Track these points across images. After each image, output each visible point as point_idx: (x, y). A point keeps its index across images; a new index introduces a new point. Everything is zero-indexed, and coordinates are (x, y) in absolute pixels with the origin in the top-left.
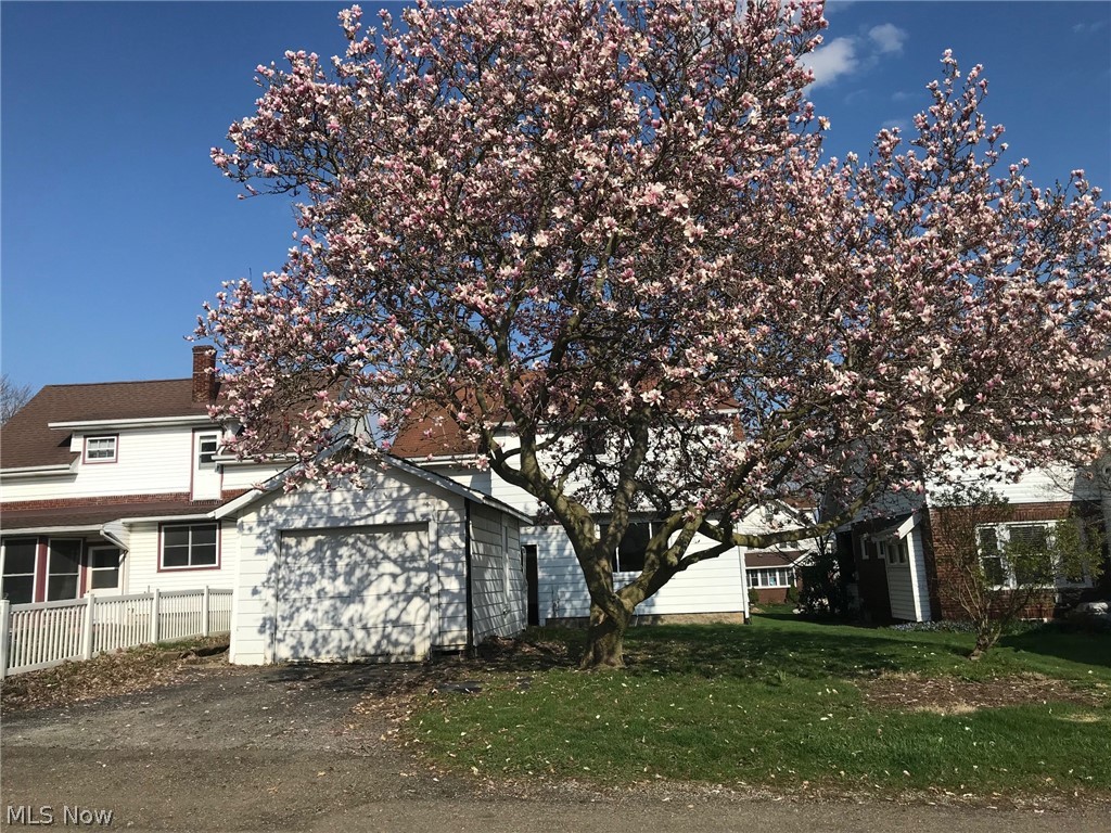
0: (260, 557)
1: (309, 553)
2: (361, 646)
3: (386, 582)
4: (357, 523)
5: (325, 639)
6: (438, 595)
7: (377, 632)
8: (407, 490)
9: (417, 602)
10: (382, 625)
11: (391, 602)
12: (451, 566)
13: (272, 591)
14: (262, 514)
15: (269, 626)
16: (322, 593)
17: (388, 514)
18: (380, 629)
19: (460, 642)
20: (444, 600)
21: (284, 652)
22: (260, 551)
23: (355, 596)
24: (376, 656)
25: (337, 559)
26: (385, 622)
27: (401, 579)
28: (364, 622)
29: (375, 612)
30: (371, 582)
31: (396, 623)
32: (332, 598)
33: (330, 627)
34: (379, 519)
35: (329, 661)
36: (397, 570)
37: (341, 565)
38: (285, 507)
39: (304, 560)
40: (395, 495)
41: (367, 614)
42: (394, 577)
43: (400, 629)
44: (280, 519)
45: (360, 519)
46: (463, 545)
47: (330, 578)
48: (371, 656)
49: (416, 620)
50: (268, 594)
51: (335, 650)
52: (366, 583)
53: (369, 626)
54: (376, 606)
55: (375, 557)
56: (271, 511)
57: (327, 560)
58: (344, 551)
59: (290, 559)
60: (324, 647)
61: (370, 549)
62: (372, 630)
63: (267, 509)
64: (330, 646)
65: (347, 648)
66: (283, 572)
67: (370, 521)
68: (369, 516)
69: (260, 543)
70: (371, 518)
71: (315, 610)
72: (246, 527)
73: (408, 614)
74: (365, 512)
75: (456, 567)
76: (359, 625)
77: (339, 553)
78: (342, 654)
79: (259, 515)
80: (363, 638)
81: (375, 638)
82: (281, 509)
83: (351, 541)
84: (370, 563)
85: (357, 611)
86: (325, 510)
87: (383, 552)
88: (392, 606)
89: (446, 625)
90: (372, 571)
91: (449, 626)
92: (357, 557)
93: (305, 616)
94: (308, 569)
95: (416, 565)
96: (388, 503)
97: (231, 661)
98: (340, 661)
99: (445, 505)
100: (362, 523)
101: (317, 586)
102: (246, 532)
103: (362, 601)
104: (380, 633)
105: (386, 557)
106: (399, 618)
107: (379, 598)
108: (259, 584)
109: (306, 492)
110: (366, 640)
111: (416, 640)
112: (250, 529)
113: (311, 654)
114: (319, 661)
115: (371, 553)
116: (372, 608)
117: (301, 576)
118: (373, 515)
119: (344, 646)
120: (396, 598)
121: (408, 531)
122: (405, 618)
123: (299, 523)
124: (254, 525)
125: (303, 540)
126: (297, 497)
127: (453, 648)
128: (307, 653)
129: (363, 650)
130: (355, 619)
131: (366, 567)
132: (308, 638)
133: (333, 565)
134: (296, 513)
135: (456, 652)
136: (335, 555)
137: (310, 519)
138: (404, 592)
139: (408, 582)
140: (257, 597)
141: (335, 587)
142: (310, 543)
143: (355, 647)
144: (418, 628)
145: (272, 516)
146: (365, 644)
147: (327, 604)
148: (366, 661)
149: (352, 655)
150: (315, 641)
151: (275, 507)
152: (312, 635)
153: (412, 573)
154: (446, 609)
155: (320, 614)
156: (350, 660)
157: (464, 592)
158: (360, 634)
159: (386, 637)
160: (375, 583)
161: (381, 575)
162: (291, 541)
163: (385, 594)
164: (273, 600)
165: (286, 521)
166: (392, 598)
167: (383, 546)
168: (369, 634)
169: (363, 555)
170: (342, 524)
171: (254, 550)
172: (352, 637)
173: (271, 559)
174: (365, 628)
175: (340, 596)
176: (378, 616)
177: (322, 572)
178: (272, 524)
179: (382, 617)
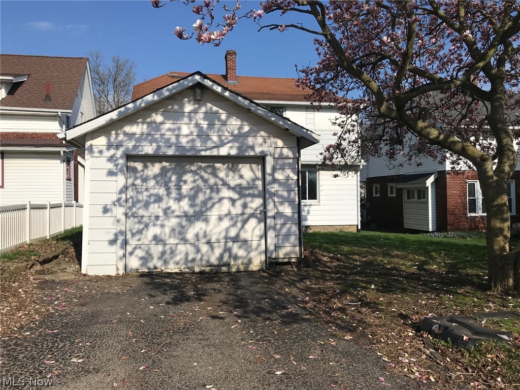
0: (110, 178)
1: (155, 177)
2: (205, 258)
3: (226, 206)
4: (203, 153)
5: (173, 252)
6: (274, 217)
7: (219, 246)
8: (246, 128)
9: (253, 222)
10: (224, 241)
11: (231, 223)
12: (285, 194)
13: (122, 210)
14: (112, 139)
15: (120, 240)
16: (169, 211)
17: (231, 147)
18: (222, 244)
19: (293, 256)
20: (280, 222)
21: (134, 263)
22: (111, 173)
23: (199, 215)
24: (219, 266)
25: (182, 184)
26: (226, 238)
27: (239, 203)
28: (208, 238)
29: (218, 230)
30: (214, 204)
31: (236, 239)
32: (178, 216)
33: (176, 241)
34: (224, 151)
35: (177, 271)
36: (236, 196)
37: (185, 189)
38: (134, 134)
39: (152, 183)
40: (236, 132)
41: (211, 231)
42: (233, 201)
43: (239, 244)
44: (131, 144)
45: (206, 150)
46: (296, 178)
47: (176, 199)
48: (214, 266)
49: (252, 237)
50: (119, 212)
51: (182, 262)
52: (209, 205)
53: (213, 240)
54: (219, 225)
55: (216, 184)
56: (121, 137)
57: (173, 184)
58: (188, 177)
59: (138, 182)
60: (171, 258)
61: (211, 176)
62: (216, 245)
63: (117, 135)
64: (178, 258)
65: (194, 260)
66: (130, 193)
67: (215, 152)
68: (214, 147)
69: (111, 166)
70: (216, 150)
71: (162, 226)
72: (95, 150)
73: (246, 232)
74: (210, 144)
75: (289, 195)
76: (204, 240)
77: (184, 178)
78: (190, 265)
79: (109, 140)
80: (207, 251)
81: (218, 252)
82: (131, 136)
83: (193, 168)
84: (211, 188)
85: (201, 229)
86: (173, 140)
87: (222, 180)
88: (233, 226)
89: (280, 242)
90: (214, 195)
91: (283, 243)
92: (200, 182)
93: (153, 231)
94: (156, 191)
95: (251, 192)
96: (231, 138)
97: (83, 271)
98: (187, 270)
99: (280, 143)
100: (208, 153)
101: (164, 205)
102: (96, 154)
103: (206, 220)
104: (222, 247)
105: (225, 184)
106: (238, 235)
107: (220, 219)
108: (110, 203)
109: (155, 123)
110: (210, 253)
111: (253, 254)
112: (101, 152)
113: (159, 264)
114: (169, 271)
115: (212, 181)
116: (215, 227)
117: (150, 196)
118: (217, 147)
119: (190, 258)
120: (235, 219)
121: (243, 163)
122: (243, 235)
123: (149, 149)
124: (104, 148)
125: (149, 164)
126: (145, 126)
127: (286, 260)
128: (156, 263)
129: (208, 261)
130: (201, 235)
131: (208, 191)
132: (157, 250)
133: (179, 188)
134: (145, 140)
135: (289, 263)
136: (179, 179)
137: (159, 147)
138: (243, 214)
139: (245, 206)
140: (108, 214)
141: (180, 207)
142: (155, 169)
143: (201, 259)
144: (254, 244)
145: (122, 142)
146: (209, 257)
147: (173, 222)
148: (211, 270)
149: (198, 266)
150: (163, 253)
151: (125, 134)
152: (160, 248)
153: (249, 199)
154: (281, 229)
155: (167, 230)
156: (197, 269)
157: (296, 216)
158: (205, 248)
159: (227, 250)
160: (217, 206)
161: (221, 200)
162: (139, 166)
163: (226, 215)
164: (123, 218)
165: (135, 147)
166: (232, 219)
167: (222, 175)
168: (212, 248)
169: (205, 181)
170: (189, 154)
171: (105, 172)
172: (198, 251)
173: (121, 180)
174: (209, 243)
175: (186, 215)
176: (220, 233)
177: (169, 194)
178: (121, 150)
179: (223, 234)
